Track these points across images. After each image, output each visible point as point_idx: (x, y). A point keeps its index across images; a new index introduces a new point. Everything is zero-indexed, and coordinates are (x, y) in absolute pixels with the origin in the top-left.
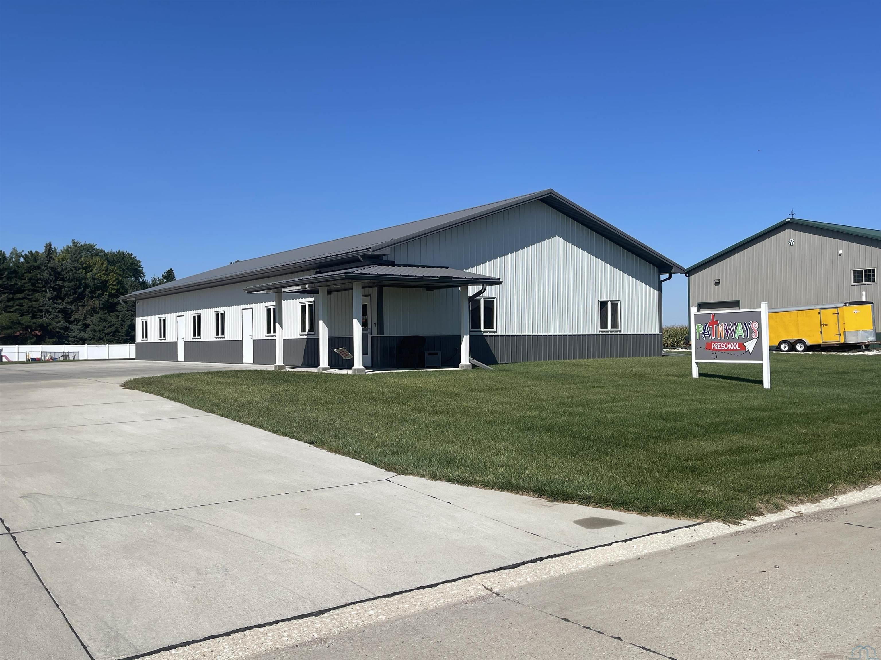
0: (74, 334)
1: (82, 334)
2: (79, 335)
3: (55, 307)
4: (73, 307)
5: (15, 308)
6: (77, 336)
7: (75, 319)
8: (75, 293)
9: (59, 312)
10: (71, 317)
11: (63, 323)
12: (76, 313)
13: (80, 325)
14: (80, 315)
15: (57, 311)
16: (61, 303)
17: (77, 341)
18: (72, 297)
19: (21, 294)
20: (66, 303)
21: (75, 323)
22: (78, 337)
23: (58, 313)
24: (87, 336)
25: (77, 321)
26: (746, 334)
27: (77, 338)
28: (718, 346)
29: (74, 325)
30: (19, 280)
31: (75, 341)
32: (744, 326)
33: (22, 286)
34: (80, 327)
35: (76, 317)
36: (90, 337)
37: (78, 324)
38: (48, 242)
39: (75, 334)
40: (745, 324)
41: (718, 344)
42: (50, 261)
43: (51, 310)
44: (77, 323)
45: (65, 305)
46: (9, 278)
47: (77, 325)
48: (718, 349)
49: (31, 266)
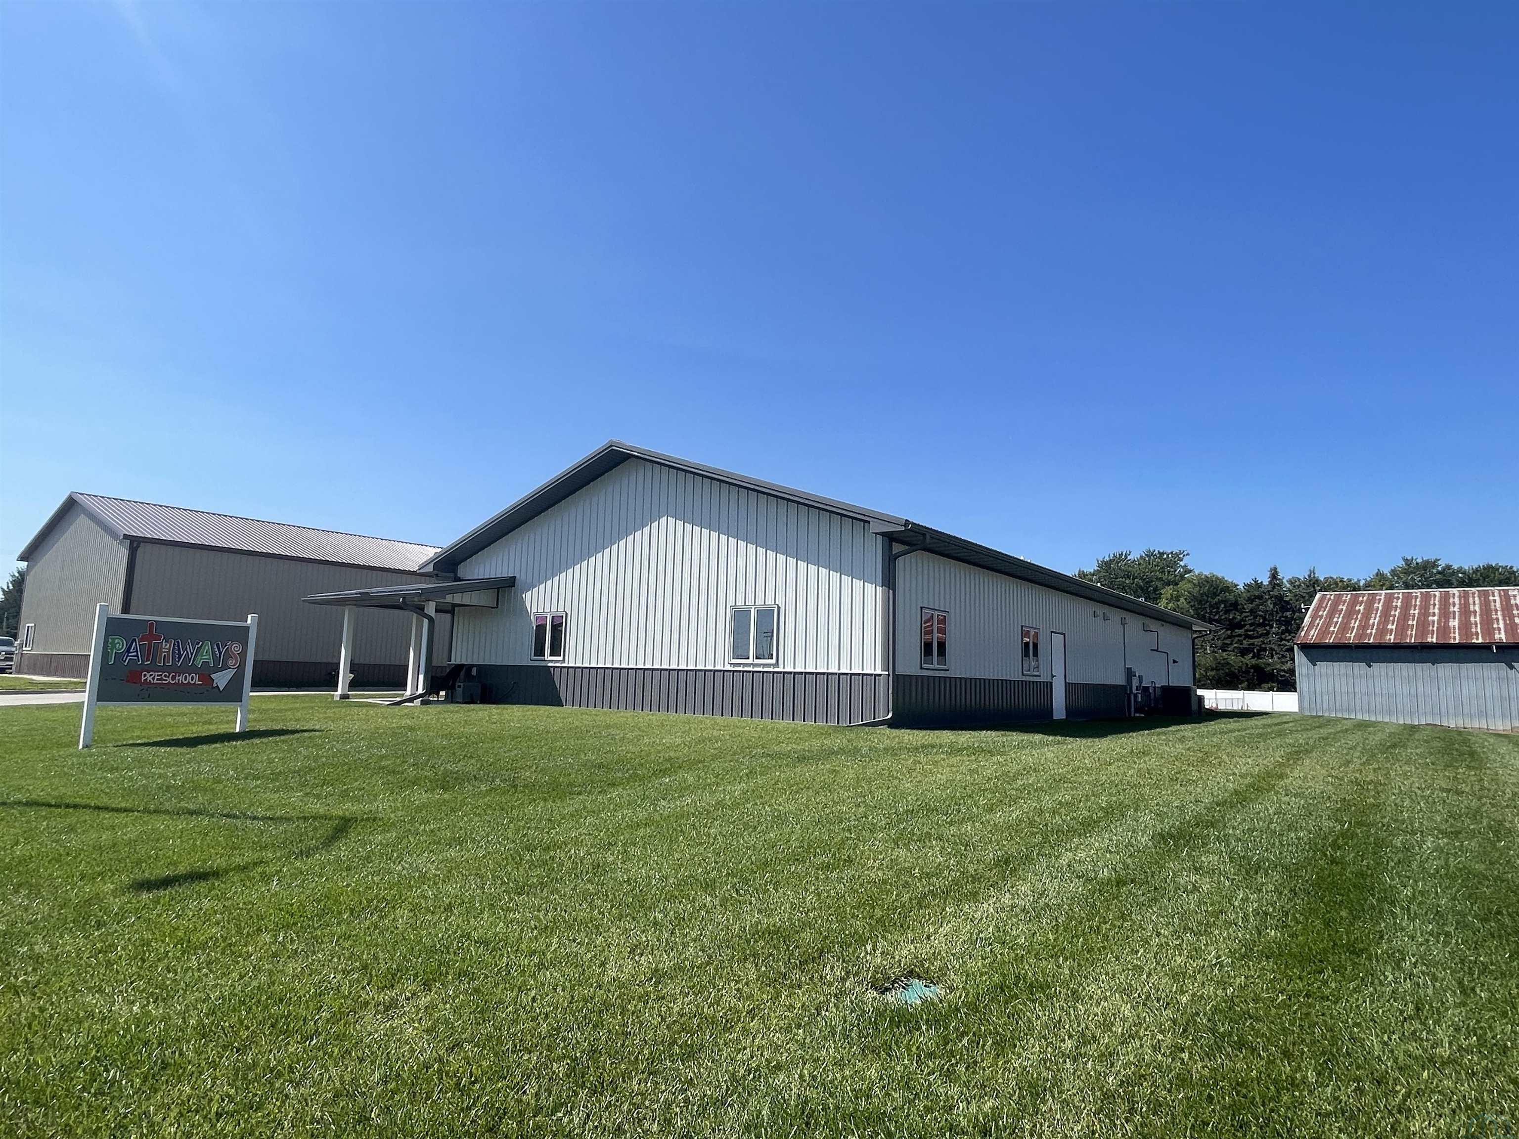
5: (1233, 647)
19: (1240, 629)
23: (1286, 651)
26: (216, 660)
28: (156, 677)
30: (1237, 614)
32: (215, 647)
33: (1242, 620)
38: (1273, 566)
40: (218, 645)
41: (157, 674)
42: (1274, 588)
46: (1227, 612)
48: (155, 681)
49: (1251, 596)
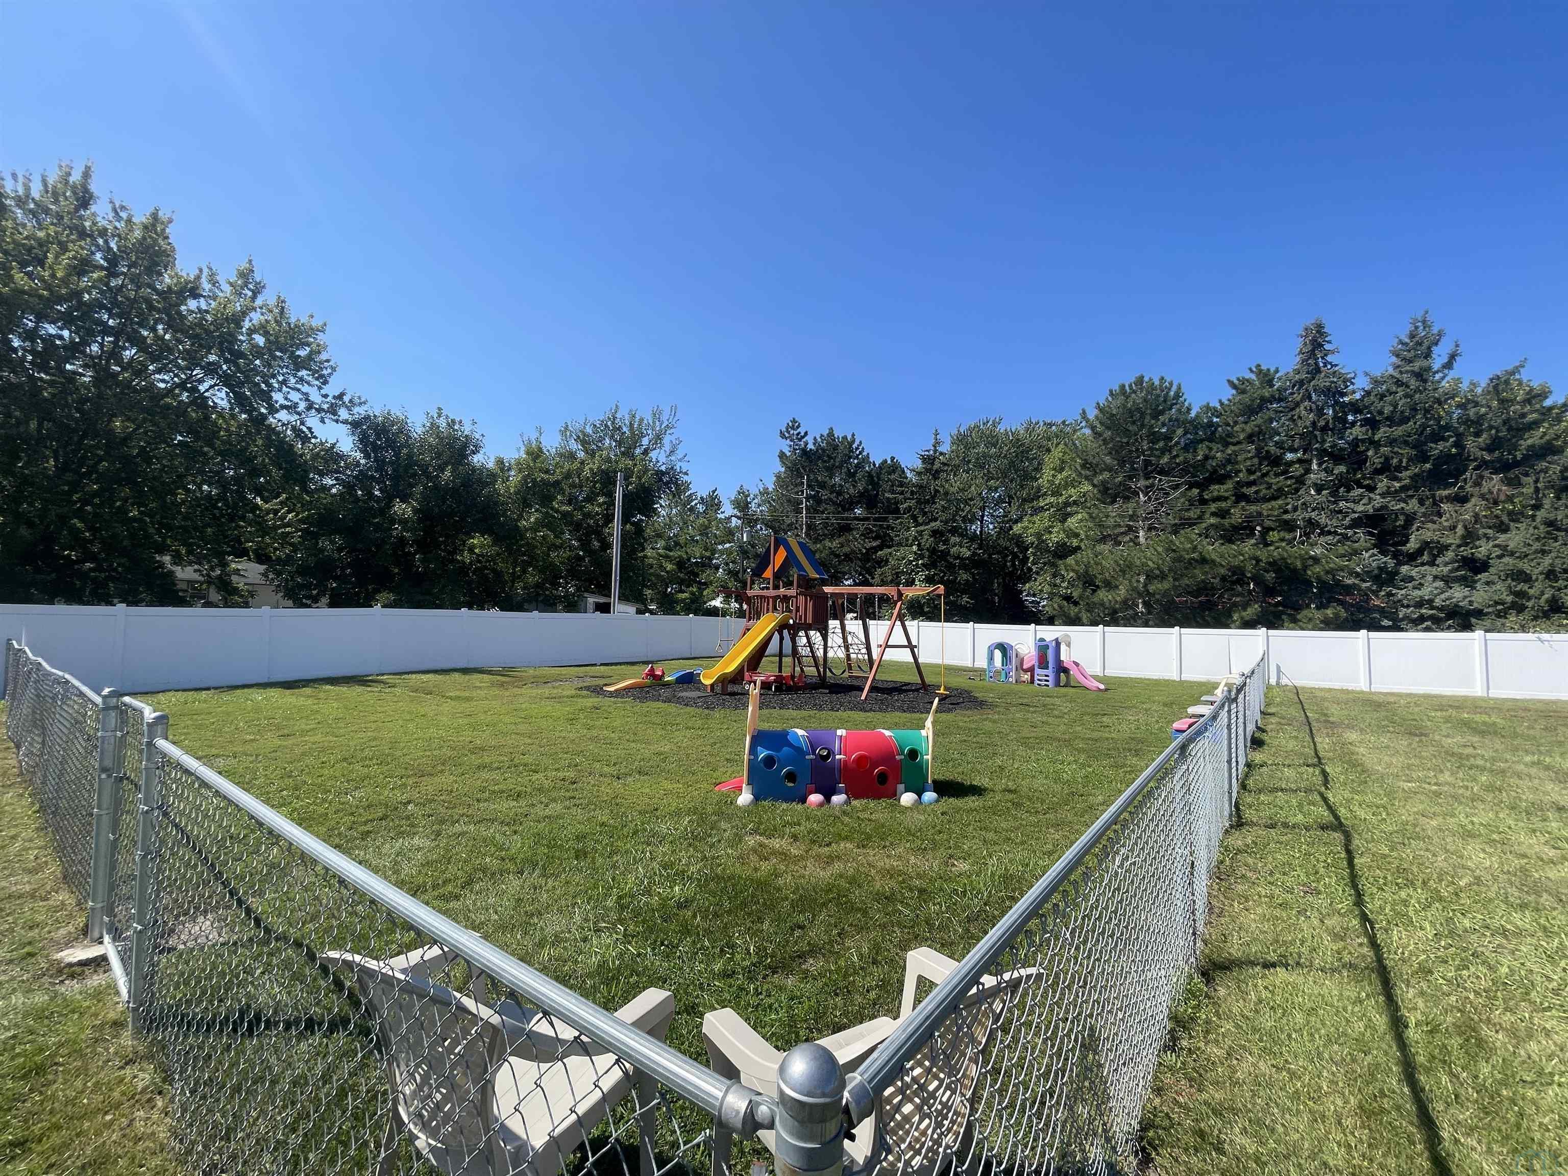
0: (1417, 593)
1: (1458, 594)
2: (1443, 596)
3: (1340, 512)
4: (1413, 505)
5: (1206, 524)
6: (1430, 601)
7: (1425, 545)
8: (1423, 457)
9: (1355, 524)
10: (1407, 541)
11: (1371, 559)
12: (1430, 525)
13: (1446, 564)
14: (1444, 529)
15: (1347, 521)
16: (1362, 496)
17: (1432, 618)
18: (1408, 473)
19: (1224, 483)
20: (1383, 495)
21: (1426, 557)
22: (1438, 602)
23: (1351, 527)
24: (1480, 596)
25: (1434, 550)
27: (1432, 608)
29: (1423, 564)
31: (1422, 619)
34: (1446, 570)
35: (1427, 535)
36: (1497, 603)
37: (1439, 561)
39: (1425, 592)
43: (1323, 519)
44: (1435, 557)
45: (1378, 501)
47: (1432, 563)
